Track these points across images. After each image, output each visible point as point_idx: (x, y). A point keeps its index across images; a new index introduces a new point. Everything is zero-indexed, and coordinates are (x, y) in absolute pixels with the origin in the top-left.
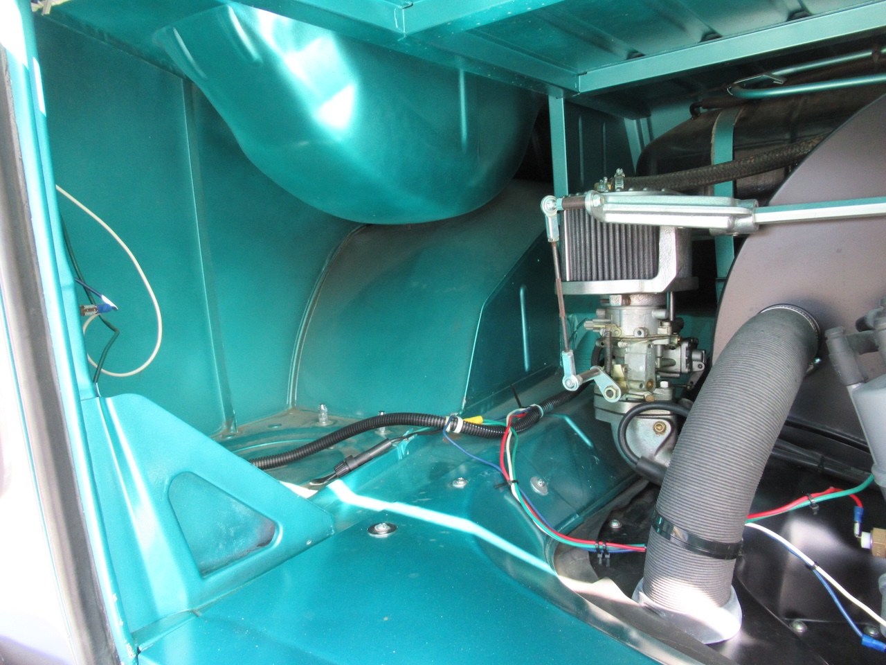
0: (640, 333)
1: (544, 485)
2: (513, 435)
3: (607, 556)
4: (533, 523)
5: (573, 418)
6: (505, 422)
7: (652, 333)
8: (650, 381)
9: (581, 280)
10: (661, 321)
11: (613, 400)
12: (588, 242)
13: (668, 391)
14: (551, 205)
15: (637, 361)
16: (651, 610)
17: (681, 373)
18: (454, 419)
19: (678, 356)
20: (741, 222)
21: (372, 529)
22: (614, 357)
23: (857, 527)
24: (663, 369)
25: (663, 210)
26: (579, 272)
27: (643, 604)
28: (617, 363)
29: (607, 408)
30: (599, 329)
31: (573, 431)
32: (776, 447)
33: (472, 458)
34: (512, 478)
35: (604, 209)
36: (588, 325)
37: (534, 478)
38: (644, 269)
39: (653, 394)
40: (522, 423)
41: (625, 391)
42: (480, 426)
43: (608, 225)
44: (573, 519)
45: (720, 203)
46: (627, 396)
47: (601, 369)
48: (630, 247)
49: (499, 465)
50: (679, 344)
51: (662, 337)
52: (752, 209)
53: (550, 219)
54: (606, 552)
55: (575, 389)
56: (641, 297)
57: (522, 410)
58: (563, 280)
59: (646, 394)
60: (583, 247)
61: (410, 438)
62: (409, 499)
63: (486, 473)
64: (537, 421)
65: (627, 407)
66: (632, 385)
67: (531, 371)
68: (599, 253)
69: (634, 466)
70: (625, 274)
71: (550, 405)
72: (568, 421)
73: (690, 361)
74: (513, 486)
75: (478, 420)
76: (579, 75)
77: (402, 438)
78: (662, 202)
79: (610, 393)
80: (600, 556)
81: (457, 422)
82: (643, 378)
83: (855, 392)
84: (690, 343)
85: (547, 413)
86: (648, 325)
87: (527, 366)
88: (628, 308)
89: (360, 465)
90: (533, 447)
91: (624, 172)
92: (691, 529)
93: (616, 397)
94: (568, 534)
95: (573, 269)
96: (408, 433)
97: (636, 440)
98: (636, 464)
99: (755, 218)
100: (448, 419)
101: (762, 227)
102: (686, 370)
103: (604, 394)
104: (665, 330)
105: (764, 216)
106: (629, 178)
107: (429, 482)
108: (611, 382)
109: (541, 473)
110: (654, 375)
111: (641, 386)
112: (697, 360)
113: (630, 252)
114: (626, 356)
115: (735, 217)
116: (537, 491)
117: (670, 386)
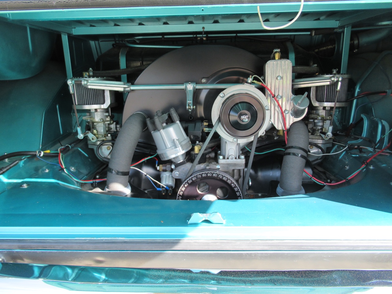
0: (101, 120)
1: (74, 169)
2: (62, 155)
3: (96, 183)
4: (73, 179)
5: (81, 148)
6: (58, 151)
7: (104, 120)
8: (105, 134)
9: (81, 105)
10: (107, 116)
11: (94, 141)
12: (83, 93)
13: (110, 137)
14: (70, 82)
15: (101, 129)
16: (109, 192)
17: (114, 131)
18: (40, 152)
19: (113, 126)
20: (127, 89)
21: (21, 186)
22: (93, 128)
23: (157, 165)
24: (109, 130)
25: (105, 85)
26: (80, 102)
27: (107, 191)
28: (94, 130)
29: (92, 144)
30: (88, 119)
31: (81, 152)
32: (136, 149)
33: (49, 163)
34: (64, 167)
35: (88, 84)
36: (84, 118)
37: (71, 167)
38: (101, 101)
39: (106, 138)
40: (64, 151)
41: (97, 138)
42: (50, 153)
43: (89, 89)
44: (85, 177)
45: (121, 84)
46: (98, 139)
47: (89, 132)
48: (96, 95)
49: (58, 164)
50: (113, 123)
51: (108, 121)
52: (129, 86)
53: (70, 87)
54: (96, 182)
55: (82, 138)
56: (100, 110)
57: (63, 147)
58: (76, 104)
59: (104, 138)
60: (81, 94)
61: (25, 159)
62: (31, 177)
63: (55, 167)
64: (69, 150)
65: (98, 143)
66: (100, 136)
67: (63, 134)
68: (87, 96)
69: (101, 160)
70: (95, 103)
71: (73, 145)
72: (80, 149)
73: (116, 128)
74: (65, 170)
75: (48, 151)
76: (73, 28)
77: (22, 160)
78: (105, 83)
79: (93, 139)
80: (94, 184)
81: (41, 153)
82: (103, 134)
83: (153, 133)
84: (116, 122)
85: (72, 147)
86: (103, 118)
87: (61, 132)
88: (97, 112)
89: (7, 170)
90: (69, 158)
91: (92, 69)
92: (117, 169)
93: (95, 140)
94: (85, 180)
95: (78, 101)
96: (23, 158)
97: (102, 152)
98: (102, 159)
99: (130, 88)
100: (37, 152)
101: (133, 90)
102: (115, 130)
103: (91, 139)
104: (108, 119)
105: (133, 88)
106: (94, 72)
107: (35, 172)
108: (93, 136)
109: (73, 165)
110: (106, 133)
111: (102, 136)
112: (118, 127)
113: (96, 96)
114: (97, 127)
115: (125, 88)
116: (72, 170)
117: (111, 135)
